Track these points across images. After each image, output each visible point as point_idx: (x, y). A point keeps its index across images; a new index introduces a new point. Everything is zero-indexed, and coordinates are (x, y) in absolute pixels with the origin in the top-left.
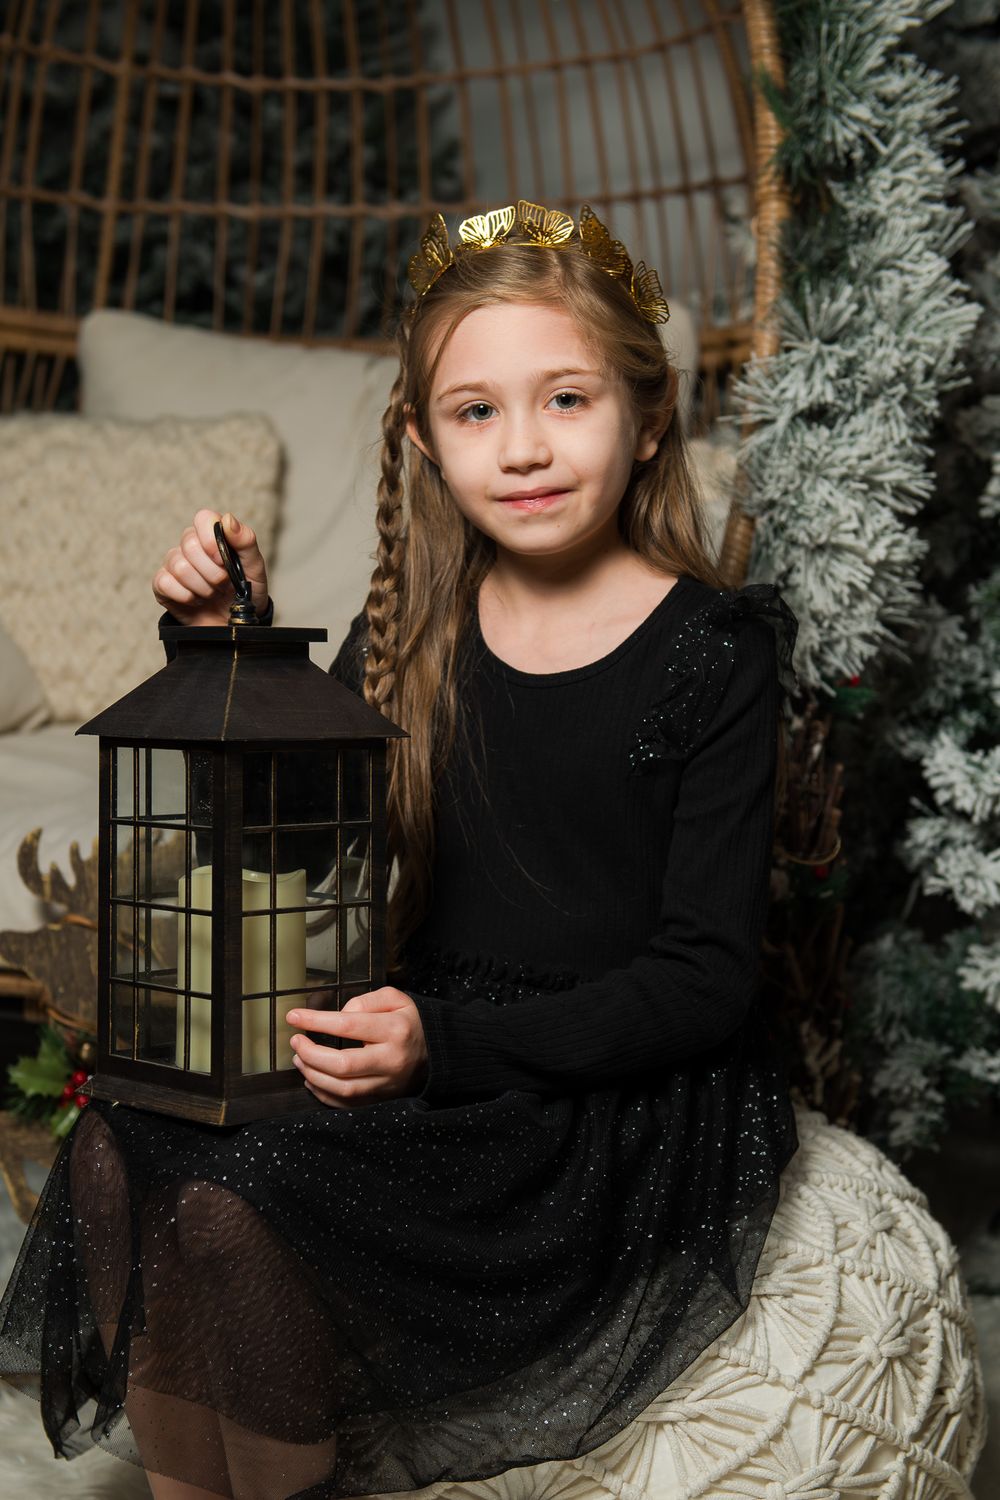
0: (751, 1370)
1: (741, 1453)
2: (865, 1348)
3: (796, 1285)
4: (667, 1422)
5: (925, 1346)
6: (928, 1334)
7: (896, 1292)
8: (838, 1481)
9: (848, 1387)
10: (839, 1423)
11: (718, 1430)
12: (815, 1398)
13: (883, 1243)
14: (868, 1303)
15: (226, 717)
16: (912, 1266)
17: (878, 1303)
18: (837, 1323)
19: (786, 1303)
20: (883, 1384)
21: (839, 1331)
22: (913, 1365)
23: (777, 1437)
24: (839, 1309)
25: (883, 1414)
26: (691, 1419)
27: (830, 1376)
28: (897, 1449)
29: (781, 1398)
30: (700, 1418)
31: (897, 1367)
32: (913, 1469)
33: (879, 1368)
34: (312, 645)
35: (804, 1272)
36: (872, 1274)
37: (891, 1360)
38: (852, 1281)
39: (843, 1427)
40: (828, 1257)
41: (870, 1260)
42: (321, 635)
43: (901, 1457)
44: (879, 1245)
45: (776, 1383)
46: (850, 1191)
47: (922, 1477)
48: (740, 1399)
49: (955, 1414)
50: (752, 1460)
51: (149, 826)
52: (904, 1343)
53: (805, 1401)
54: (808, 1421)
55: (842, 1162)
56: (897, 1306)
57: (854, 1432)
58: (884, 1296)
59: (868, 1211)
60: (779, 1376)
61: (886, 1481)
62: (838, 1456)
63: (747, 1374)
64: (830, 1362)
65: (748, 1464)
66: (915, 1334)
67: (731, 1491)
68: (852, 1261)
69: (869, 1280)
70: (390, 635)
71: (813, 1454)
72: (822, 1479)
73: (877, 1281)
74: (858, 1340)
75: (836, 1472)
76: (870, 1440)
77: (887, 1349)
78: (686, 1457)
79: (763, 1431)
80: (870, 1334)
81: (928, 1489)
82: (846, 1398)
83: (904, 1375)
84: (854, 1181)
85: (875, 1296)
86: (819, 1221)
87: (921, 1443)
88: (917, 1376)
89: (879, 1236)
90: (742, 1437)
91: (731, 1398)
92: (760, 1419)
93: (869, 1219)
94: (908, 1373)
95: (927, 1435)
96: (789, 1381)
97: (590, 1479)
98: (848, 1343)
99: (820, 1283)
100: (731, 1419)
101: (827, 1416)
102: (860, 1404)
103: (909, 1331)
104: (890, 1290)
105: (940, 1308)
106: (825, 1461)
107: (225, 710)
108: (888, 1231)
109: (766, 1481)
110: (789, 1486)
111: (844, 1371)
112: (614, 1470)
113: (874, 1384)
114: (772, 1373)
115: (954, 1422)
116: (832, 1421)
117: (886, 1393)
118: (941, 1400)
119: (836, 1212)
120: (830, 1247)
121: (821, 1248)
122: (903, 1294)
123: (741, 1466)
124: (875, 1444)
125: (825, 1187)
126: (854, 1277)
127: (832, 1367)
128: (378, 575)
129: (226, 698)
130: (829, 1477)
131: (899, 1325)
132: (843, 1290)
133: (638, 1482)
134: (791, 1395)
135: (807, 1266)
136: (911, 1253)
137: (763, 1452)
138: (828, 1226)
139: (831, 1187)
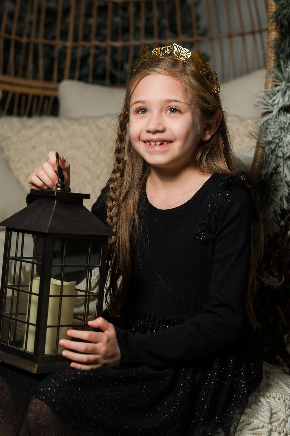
15: (49, 224)
34: (84, 200)
35: (256, 430)
36: (283, 432)
40: (266, 425)
41: (285, 426)
42: (88, 196)
46: (281, 400)
51: (21, 261)
55: (282, 388)
59: (286, 408)
68: (276, 427)
69: (282, 434)
70: (117, 193)
73: (286, 435)
84: (283, 396)
86: (265, 411)
93: (286, 411)
99: (261, 435)
107: (49, 222)
119: (273, 408)
120: (267, 421)
121: (263, 421)
125: (271, 398)
126: (276, 433)
128: (114, 172)
129: (50, 217)
135: (258, 428)
138: (268, 414)
139: (274, 398)
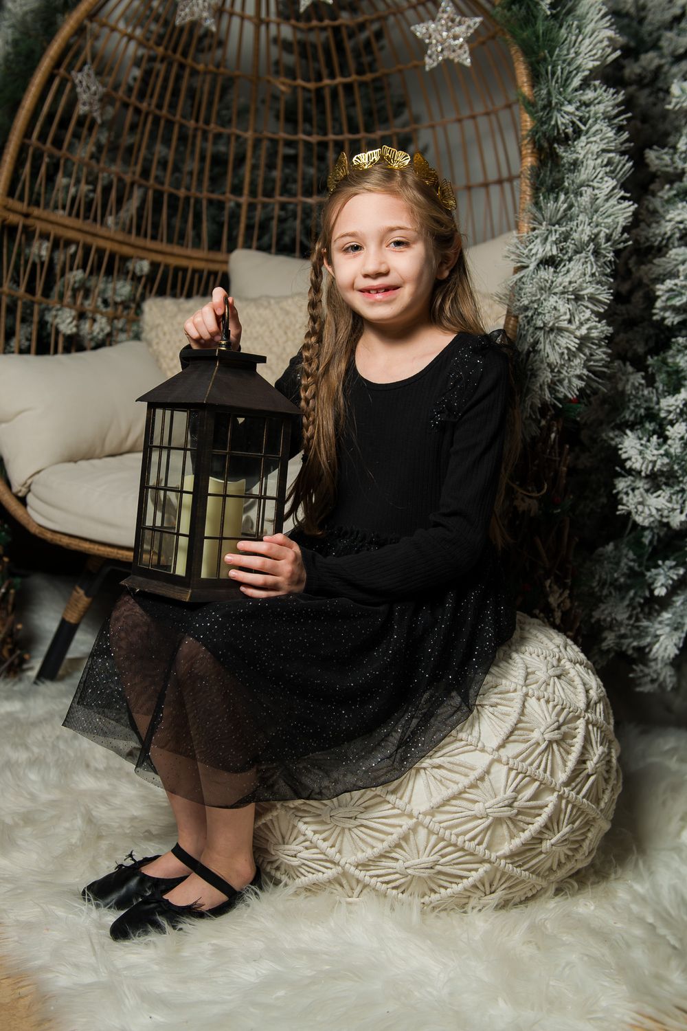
0: (469, 743)
1: (461, 786)
2: (536, 735)
3: (499, 701)
4: (421, 768)
5: (575, 737)
6: (577, 731)
7: (559, 708)
8: (516, 804)
9: (524, 755)
10: (518, 774)
11: (449, 773)
12: (504, 759)
13: (554, 683)
14: (540, 712)
16: (572, 696)
17: (546, 712)
18: (519, 721)
19: (491, 709)
20: (546, 755)
21: (520, 725)
22: (565, 746)
23: (482, 779)
24: (522, 713)
25: (545, 771)
26: (434, 767)
27: (513, 749)
28: (553, 790)
29: (487, 758)
30: (439, 767)
31: (555, 746)
32: (564, 802)
33: (543, 746)
34: (258, 364)
35: (505, 695)
36: (544, 697)
37: (550, 743)
38: (532, 702)
39: (521, 776)
40: (519, 688)
41: (546, 690)
43: (556, 794)
44: (552, 683)
45: (483, 750)
46: (541, 657)
47: (570, 806)
48: (462, 758)
49: (592, 775)
50: (467, 790)
52: (559, 734)
53: (499, 760)
54: (500, 772)
55: (542, 642)
56: (558, 715)
57: (527, 779)
58: (550, 709)
59: (547, 666)
60: (484, 746)
61: (547, 806)
62: (517, 791)
63: (467, 745)
64: (514, 741)
65: (465, 792)
66: (567, 730)
67: (455, 806)
68: (533, 690)
69: (542, 701)
70: (314, 365)
71: (502, 789)
72: (506, 802)
73: (548, 702)
74: (533, 731)
75: (515, 799)
76: (537, 784)
77: (548, 736)
78: (432, 787)
79: (473, 775)
80: (539, 728)
81: (574, 813)
82: (524, 760)
83: (559, 750)
84: (544, 652)
85: (545, 709)
86: (518, 670)
87: (570, 788)
88: (568, 753)
89: (552, 679)
90: (463, 777)
91: (457, 757)
92: (472, 769)
93: (547, 670)
94: (562, 750)
95: (574, 784)
96: (489, 750)
97: (380, 796)
98: (525, 732)
99: (513, 701)
100: (456, 768)
101: (511, 769)
102: (531, 764)
103: (564, 728)
104: (555, 706)
105: (586, 718)
106: (509, 793)
107: (207, 390)
108: (559, 677)
109: (475, 802)
110: (487, 805)
111: (523, 746)
112: (393, 792)
113: (540, 754)
114: (480, 745)
115: (592, 778)
116: (513, 773)
117: (547, 759)
118: (584, 766)
119: (529, 666)
120: (521, 682)
121: (515, 683)
122: (563, 709)
123: (460, 793)
124: (539, 786)
125: (527, 654)
126: (534, 698)
127: (516, 744)
128: (308, 335)
129: (210, 383)
130: (511, 801)
131: (557, 724)
132: (526, 704)
133: (406, 799)
134: (491, 757)
135: (508, 692)
136: (572, 689)
137: (473, 786)
138: (522, 673)
139: (531, 654)
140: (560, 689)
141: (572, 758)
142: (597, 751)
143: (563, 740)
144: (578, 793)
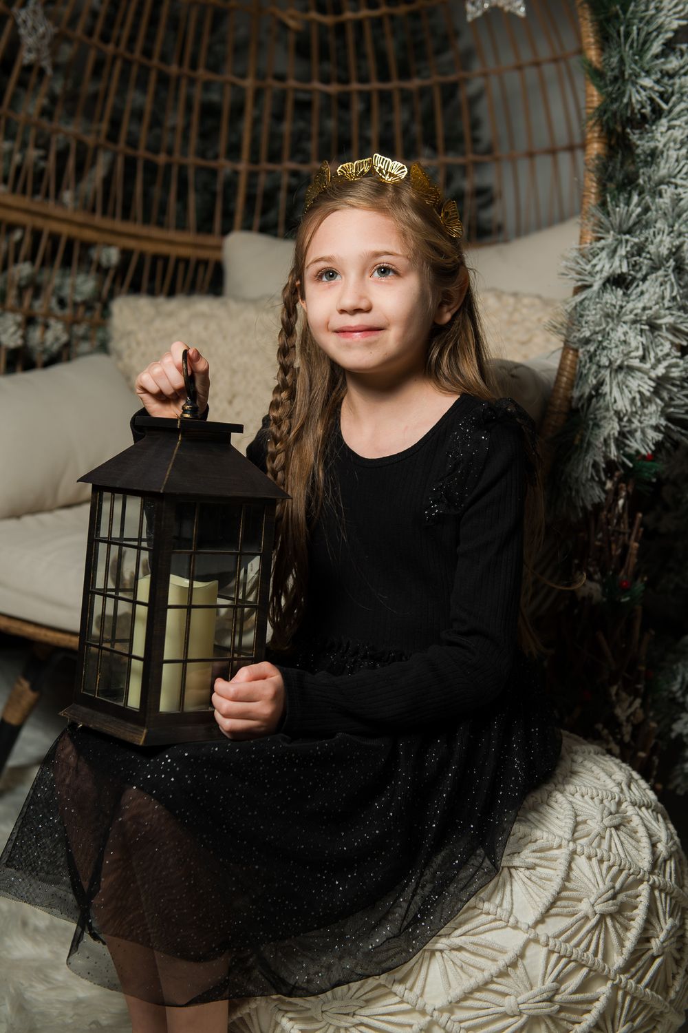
0: (498, 917)
1: (487, 974)
2: (584, 907)
3: (538, 861)
4: (437, 950)
5: (636, 907)
6: (638, 899)
7: (615, 869)
8: (557, 998)
9: (569, 933)
10: (560, 958)
11: (473, 957)
12: (543, 939)
13: (611, 835)
14: (591, 876)
15: (167, 477)
16: (633, 852)
17: (598, 876)
18: (564, 888)
19: (527, 873)
20: (597, 932)
21: (564, 894)
22: (622, 920)
23: (513, 965)
24: (567, 878)
25: (595, 954)
26: (454, 949)
27: (555, 925)
28: (606, 978)
29: (518, 939)
30: (460, 949)
31: (609, 921)
32: (620, 993)
33: (593, 921)
34: (233, 434)
35: (547, 852)
36: (596, 856)
37: (603, 916)
38: (581, 861)
39: (564, 961)
40: (564, 843)
41: (599, 846)
42: (239, 429)
43: (609, 984)
44: (607, 836)
45: (515, 927)
46: (596, 800)
47: (628, 999)
48: (489, 937)
49: (658, 956)
50: (495, 979)
52: (613, 905)
53: (536, 940)
54: (537, 955)
55: (599, 779)
56: (614, 879)
57: (572, 964)
58: (604, 871)
59: (602, 813)
60: (517, 922)
61: (598, 1000)
62: (560, 980)
63: (495, 920)
64: (557, 915)
65: (492, 982)
66: (625, 899)
67: (480, 1000)
68: (582, 846)
69: (594, 860)
70: (284, 428)
71: (540, 977)
72: (545, 996)
73: (601, 861)
74: (580, 900)
75: (556, 991)
76: (585, 970)
77: (599, 908)
78: (450, 975)
79: (504, 960)
80: (589, 897)
81: (634, 1007)
82: (568, 940)
83: (614, 926)
84: (600, 792)
85: (597, 871)
86: (565, 818)
87: (627, 975)
88: (627, 929)
89: (608, 830)
90: (490, 963)
91: (482, 936)
92: (502, 951)
93: (602, 818)
94: (618, 925)
95: (633, 970)
96: (524, 927)
97: (385, 986)
98: (571, 903)
99: (556, 861)
100: (481, 951)
101: (551, 952)
102: (578, 945)
103: (621, 897)
104: (610, 868)
105: (651, 882)
106: (549, 983)
107: (166, 472)
108: (617, 828)
109: (505, 995)
110: (520, 999)
111: (567, 922)
112: (402, 981)
113: (589, 932)
114: (512, 920)
115: (658, 961)
116: (554, 957)
117: (598, 939)
118: (647, 946)
119: (579, 813)
120: (568, 836)
121: (559, 837)
122: (621, 871)
123: (486, 983)
124: (588, 973)
125: (578, 796)
126: (583, 857)
127: (558, 918)
128: (277, 390)
129: (169, 464)
130: (550, 994)
131: (611, 892)
132: (573, 866)
133: (417, 990)
134: (525, 936)
135: (551, 848)
136: (634, 843)
137: (503, 974)
138: (570, 823)
139: (583, 796)
140: (617, 845)
141: (631, 936)
142: (666, 924)
143: (620, 913)
144: (639, 981)
